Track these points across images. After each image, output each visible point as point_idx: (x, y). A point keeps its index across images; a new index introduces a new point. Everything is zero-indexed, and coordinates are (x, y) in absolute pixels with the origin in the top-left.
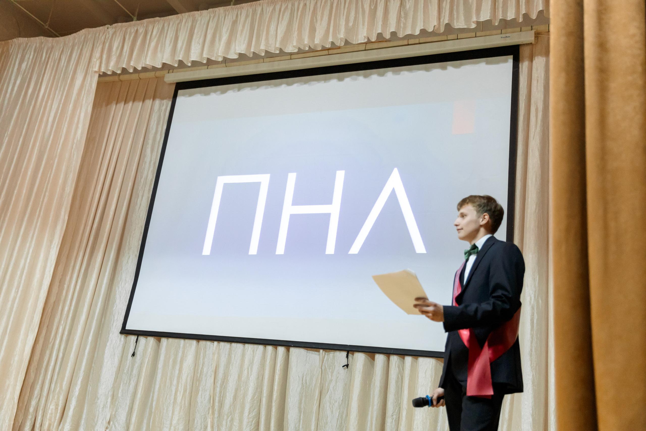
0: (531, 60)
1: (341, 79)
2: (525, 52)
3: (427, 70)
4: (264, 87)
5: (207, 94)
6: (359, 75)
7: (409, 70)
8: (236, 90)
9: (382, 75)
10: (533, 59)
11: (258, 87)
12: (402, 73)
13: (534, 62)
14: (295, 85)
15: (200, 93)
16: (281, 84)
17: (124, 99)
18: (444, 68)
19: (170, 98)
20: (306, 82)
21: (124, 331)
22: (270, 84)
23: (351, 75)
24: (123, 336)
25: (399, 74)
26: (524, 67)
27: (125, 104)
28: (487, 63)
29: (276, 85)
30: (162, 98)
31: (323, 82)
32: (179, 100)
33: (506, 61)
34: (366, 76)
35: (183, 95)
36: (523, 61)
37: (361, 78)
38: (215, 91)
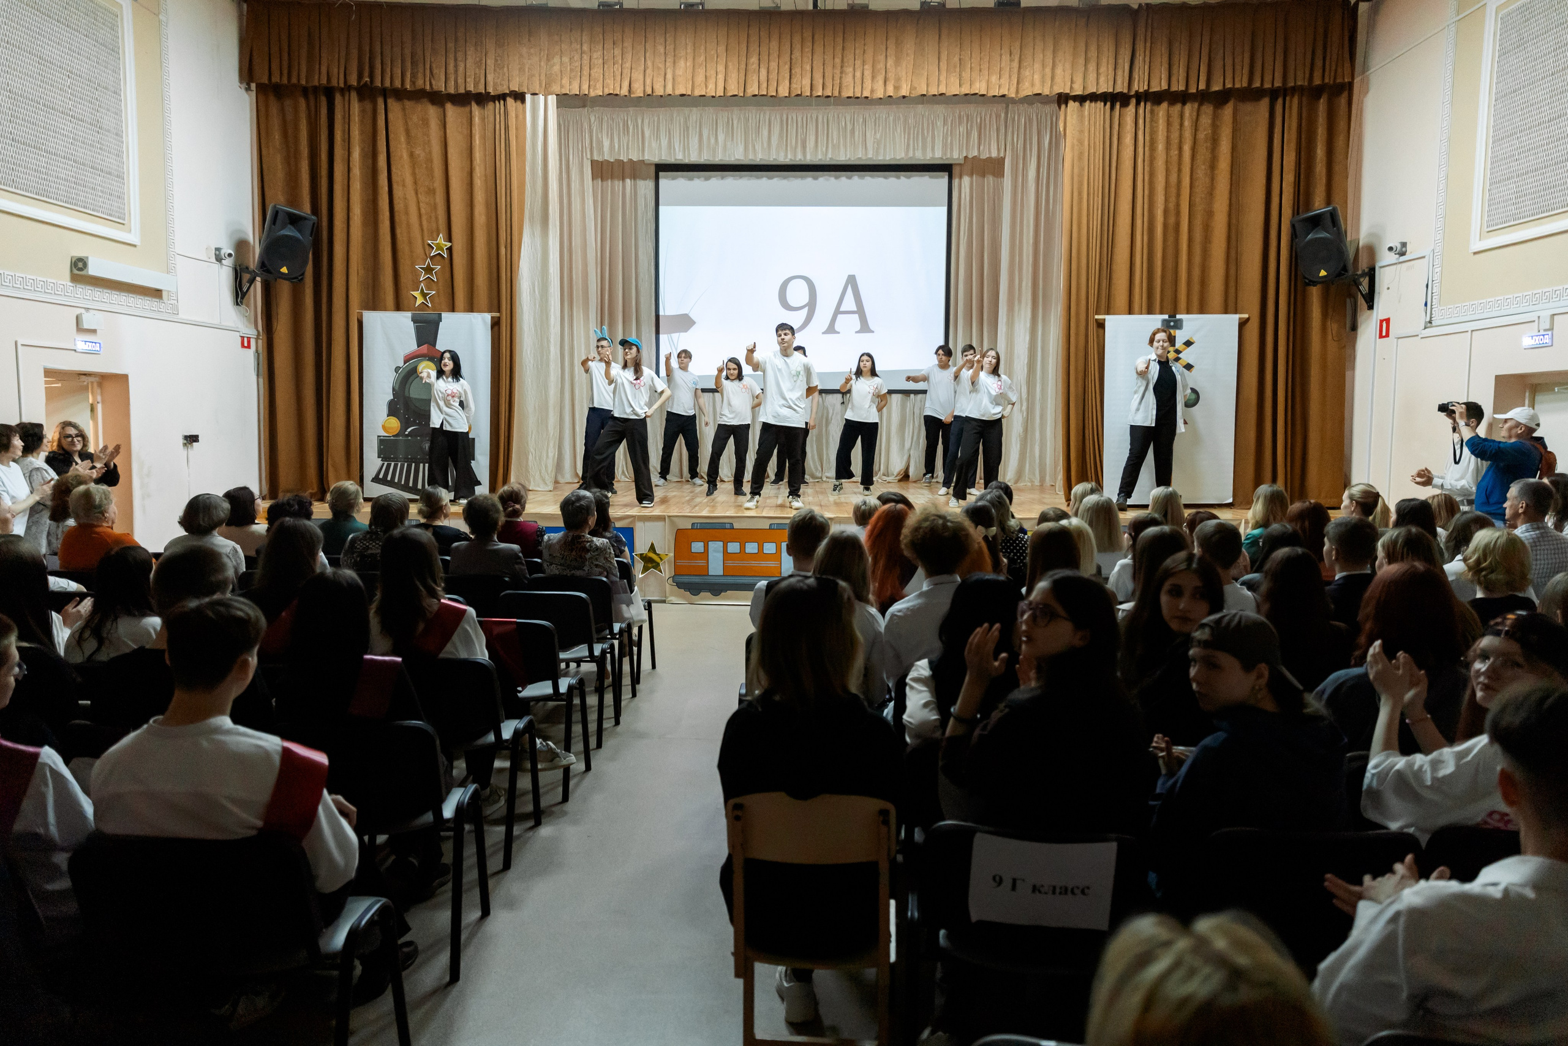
0: (961, 177)
1: (816, 178)
2: (956, 171)
3: (886, 178)
4: (746, 178)
5: (691, 179)
6: (830, 176)
7: (872, 176)
8: (719, 177)
11: (741, 177)
14: (775, 180)
15: (682, 177)
16: (762, 177)
17: (600, 175)
18: (898, 178)
19: (650, 179)
20: (785, 178)
22: (751, 176)
23: (824, 176)
26: (956, 182)
27: (602, 181)
28: (931, 177)
29: (758, 178)
30: (645, 179)
32: (663, 183)
33: (942, 177)
34: (837, 178)
35: (666, 177)
36: (955, 179)
37: (832, 179)
38: (699, 177)
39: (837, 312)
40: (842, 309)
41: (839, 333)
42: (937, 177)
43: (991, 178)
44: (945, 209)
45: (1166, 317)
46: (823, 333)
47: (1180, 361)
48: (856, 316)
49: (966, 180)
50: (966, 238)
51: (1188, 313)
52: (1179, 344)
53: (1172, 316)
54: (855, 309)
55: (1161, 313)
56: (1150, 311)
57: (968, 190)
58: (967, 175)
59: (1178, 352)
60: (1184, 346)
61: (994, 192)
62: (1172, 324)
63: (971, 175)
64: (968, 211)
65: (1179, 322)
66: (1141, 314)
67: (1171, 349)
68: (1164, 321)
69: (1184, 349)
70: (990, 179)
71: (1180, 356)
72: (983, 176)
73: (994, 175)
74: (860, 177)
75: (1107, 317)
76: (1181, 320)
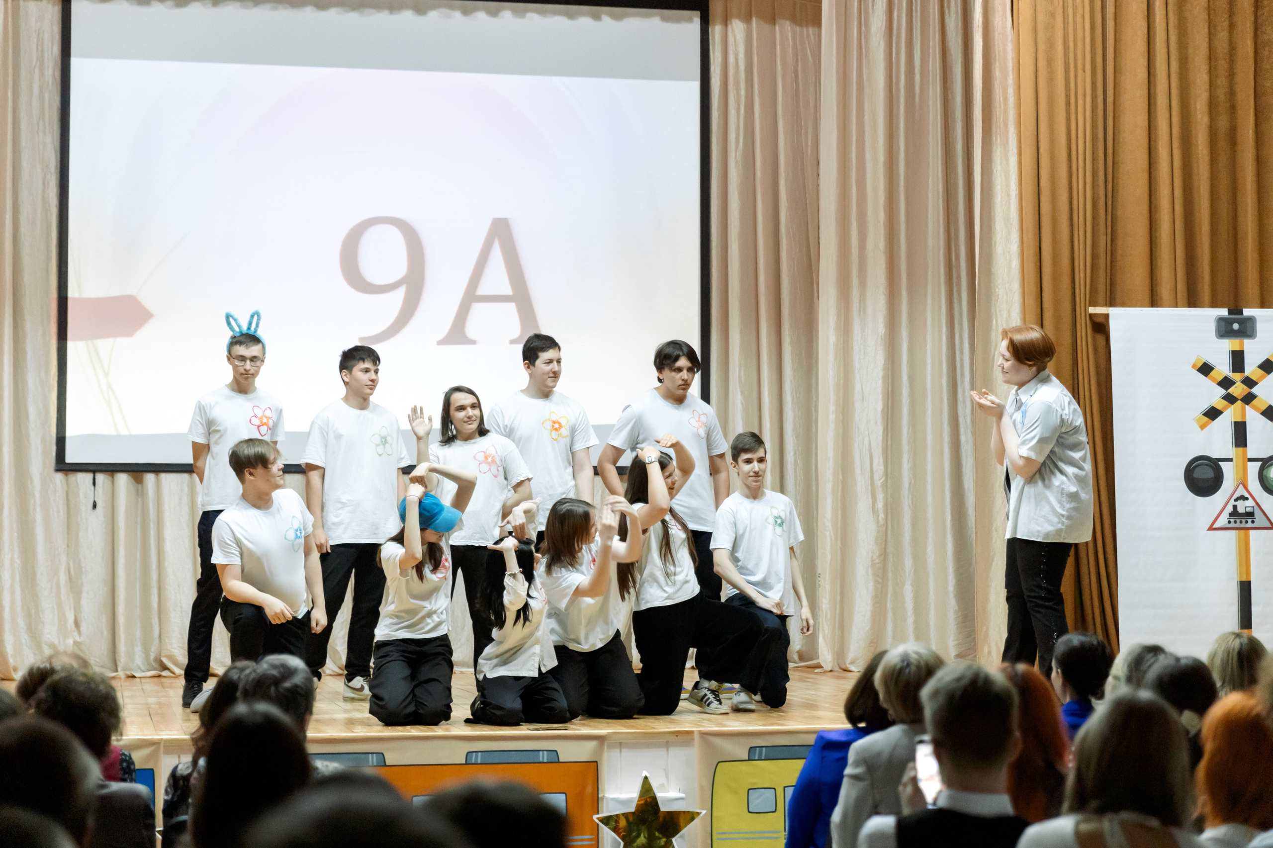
0: (726, 23)
2: (716, 10)
3: (571, 16)
5: (143, 2)
7: (542, 13)
9: (494, 14)
10: (729, 22)
12: (530, 15)
13: (729, 27)
18: (597, 17)
21: (62, 465)
23: (438, 7)
24: (59, 476)
25: (524, 17)
26: (716, 31)
28: (664, 19)
31: (387, 12)
33: (690, 20)
36: (714, 25)
39: (471, 297)
40: (482, 291)
41: (473, 342)
42: (678, 20)
43: (788, 26)
44: (696, 86)
45: (1224, 312)
46: (441, 343)
47: (1254, 402)
48: (512, 307)
49: (737, 28)
50: (741, 145)
51: (1263, 305)
52: (1251, 368)
53: (1236, 310)
54: (507, 290)
55: (1214, 304)
56: (1192, 302)
57: (742, 50)
58: (739, 17)
59: (1250, 383)
60: (1261, 372)
61: (796, 55)
62: (1236, 326)
63: (747, 19)
64: (743, 93)
65: (1249, 325)
66: (1176, 306)
67: (1237, 377)
68: (1221, 320)
69: (1262, 378)
70: (785, 30)
71: (1255, 390)
72: (773, 20)
73: (794, 20)
74: (516, 13)
75: (1113, 312)
76: (1251, 320)
